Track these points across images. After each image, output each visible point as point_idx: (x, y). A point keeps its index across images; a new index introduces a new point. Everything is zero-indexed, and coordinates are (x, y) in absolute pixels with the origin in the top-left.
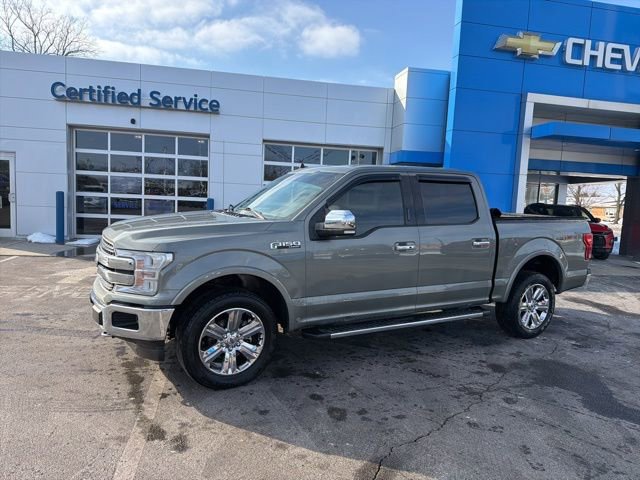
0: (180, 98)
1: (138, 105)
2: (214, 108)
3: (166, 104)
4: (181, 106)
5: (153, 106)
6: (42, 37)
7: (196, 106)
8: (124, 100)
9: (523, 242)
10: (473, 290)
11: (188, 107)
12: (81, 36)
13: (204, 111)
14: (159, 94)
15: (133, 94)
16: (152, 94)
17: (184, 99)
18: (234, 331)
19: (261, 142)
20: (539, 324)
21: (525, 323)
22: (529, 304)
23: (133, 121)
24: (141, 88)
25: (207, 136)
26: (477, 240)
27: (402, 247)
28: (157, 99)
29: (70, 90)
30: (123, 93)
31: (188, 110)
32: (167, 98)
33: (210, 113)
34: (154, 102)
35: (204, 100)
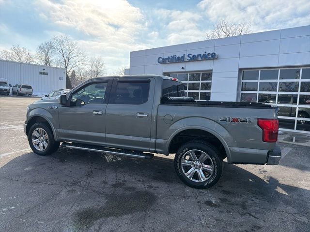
0: (199, 55)
1: (183, 61)
2: (213, 57)
3: (194, 59)
4: (200, 59)
5: (189, 61)
7: (205, 57)
8: (180, 60)
9: (174, 121)
10: (142, 142)
11: (202, 58)
13: (209, 59)
14: (191, 54)
15: (182, 57)
16: (188, 56)
17: (201, 55)
18: (42, 136)
19: (238, 70)
20: (203, 180)
21: (188, 174)
22: (195, 163)
23: (183, 68)
24: (185, 54)
25: (212, 70)
26: (140, 113)
27: (96, 113)
28: (190, 57)
29: (163, 59)
30: (178, 57)
31: (202, 60)
32: (194, 56)
33: (213, 59)
34: (189, 59)
35: (209, 54)
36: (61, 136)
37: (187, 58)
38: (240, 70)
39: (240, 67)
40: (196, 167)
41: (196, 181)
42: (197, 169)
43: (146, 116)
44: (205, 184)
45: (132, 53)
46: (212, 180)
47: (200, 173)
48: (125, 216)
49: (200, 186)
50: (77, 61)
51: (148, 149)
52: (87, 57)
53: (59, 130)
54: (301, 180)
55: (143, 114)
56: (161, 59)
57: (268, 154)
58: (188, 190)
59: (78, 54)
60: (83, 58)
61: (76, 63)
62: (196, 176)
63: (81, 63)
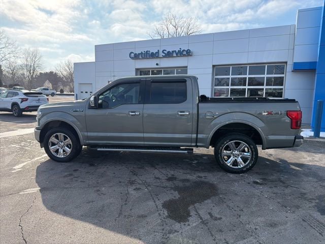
0: (174, 51)
1: (158, 57)
2: (188, 53)
3: (169, 55)
4: (175, 55)
5: (164, 57)
6: (179, 29)
7: (180, 54)
8: (154, 56)
11: (177, 54)
12: (195, 25)
13: (184, 56)
14: (165, 50)
15: (156, 53)
16: (163, 52)
17: (175, 51)
18: (62, 142)
19: (212, 67)
20: (242, 166)
21: (229, 163)
22: (234, 152)
23: (157, 64)
24: (159, 49)
25: (187, 67)
26: (181, 112)
27: (133, 114)
28: (165, 53)
29: (135, 54)
30: (152, 53)
31: (177, 56)
32: (169, 52)
33: (188, 56)
34: (164, 55)
35: (184, 50)
36: (88, 140)
37: (161, 54)
38: (214, 66)
39: (214, 64)
40: (235, 156)
41: (236, 167)
42: (236, 157)
43: (188, 114)
44: (245, 169)
45: (96, 47)
46: (250, 165)
47: (239, 160)
48: (206, 201)
49: (241, 171)
50: (7, 53)
51: (190, 144)
52: (19, 48)
53: (86, 134)
54: (301, 159)
55: (184, 112)
56: (132, 55)
57: (295, 139)
58: (231, 176)
59: (7, 45)
60: (14, 50)
61: (5, 55)
62: (235, 163)
63: (12, 55)
